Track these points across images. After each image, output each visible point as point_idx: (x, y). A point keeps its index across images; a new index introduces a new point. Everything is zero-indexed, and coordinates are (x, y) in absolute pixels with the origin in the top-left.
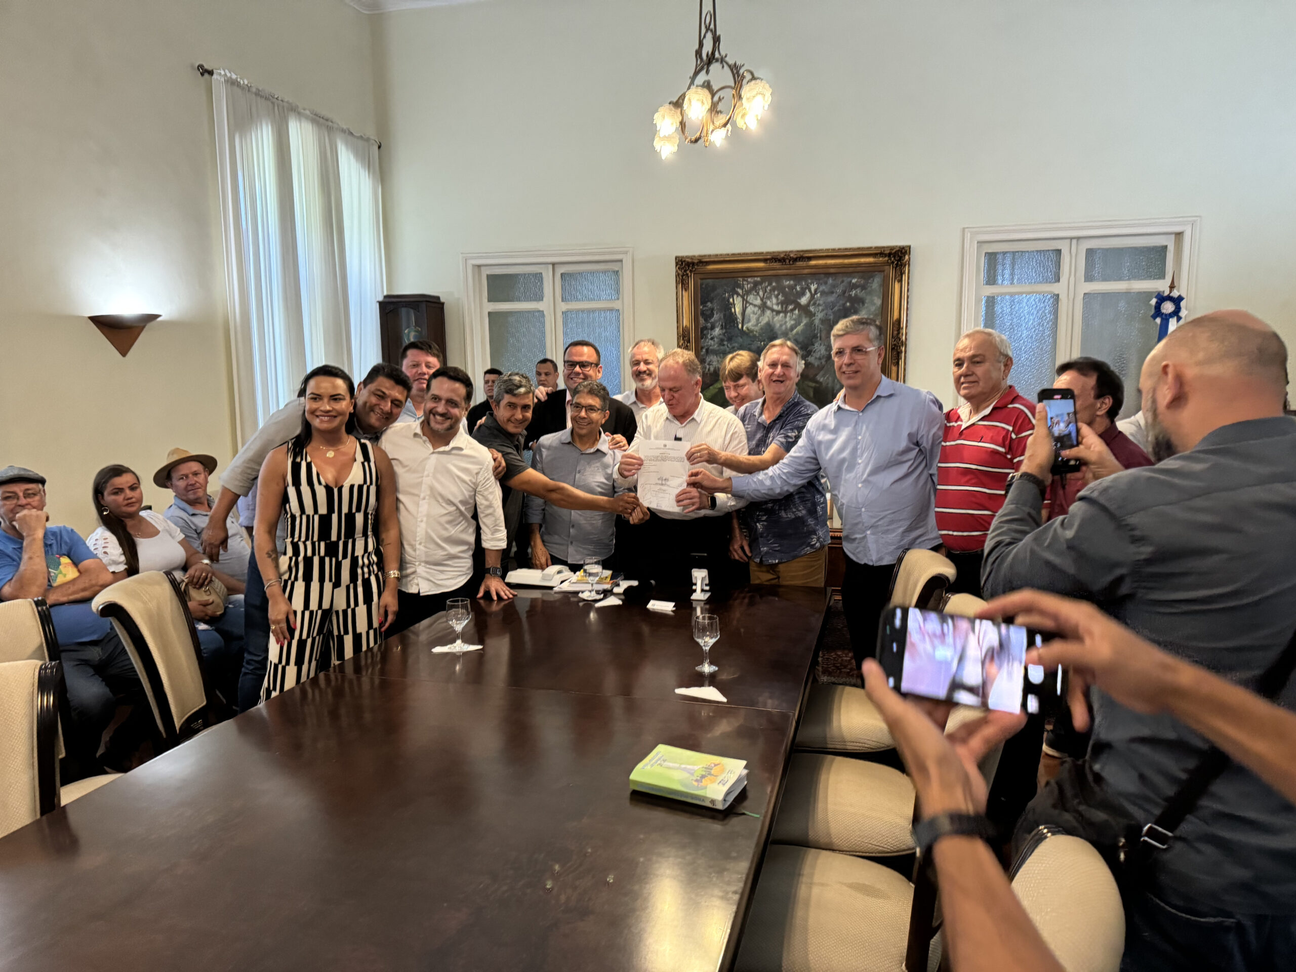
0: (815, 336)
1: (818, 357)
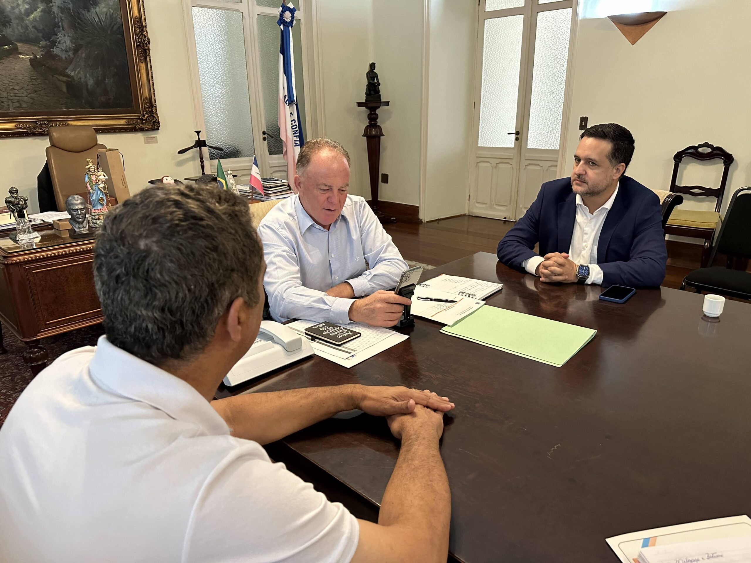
0: (56, 25)
1: (64, 49)
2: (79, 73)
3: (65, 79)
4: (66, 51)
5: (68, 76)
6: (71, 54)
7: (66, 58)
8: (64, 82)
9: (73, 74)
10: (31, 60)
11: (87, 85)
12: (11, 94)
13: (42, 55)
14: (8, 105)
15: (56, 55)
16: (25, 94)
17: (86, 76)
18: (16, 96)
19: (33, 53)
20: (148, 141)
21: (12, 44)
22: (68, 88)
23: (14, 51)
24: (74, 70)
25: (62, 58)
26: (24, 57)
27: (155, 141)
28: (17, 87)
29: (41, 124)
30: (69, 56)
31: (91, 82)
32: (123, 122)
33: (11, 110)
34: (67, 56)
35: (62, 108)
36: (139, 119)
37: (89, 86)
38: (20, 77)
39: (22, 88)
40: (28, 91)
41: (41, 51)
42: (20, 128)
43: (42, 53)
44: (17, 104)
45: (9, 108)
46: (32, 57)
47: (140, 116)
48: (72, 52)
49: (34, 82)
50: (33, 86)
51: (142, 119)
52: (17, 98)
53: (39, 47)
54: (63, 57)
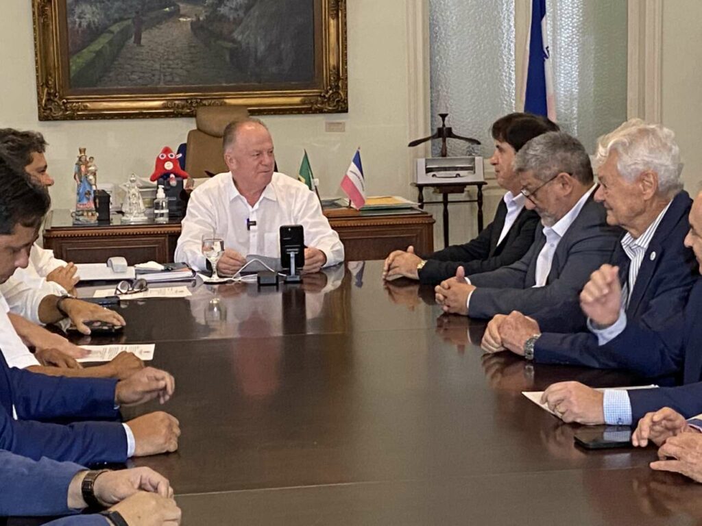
1: (234, 7)
2: (248, 36)
3: (230, 45)
4: (236, 10)
5: (234, 41)
6: (241, 13)
7: (234, 19)
8: (227, 48)
9: (240, 38)
10: (192, 23)
11: (256, 52)
12: (165, 66)
13: (206, 16)
14: (160, 79)
15: (223, 16)
16: (180, 65)
17: (256, 41)
18: (169, 68)
19: (196, 15)
20: (331, 127)
21: (174, 5)
22: (232, 56)
23: (176, 14)
24: (242, 33)
25: (229, 19)
26: (185, 20)
27: (340, 127)
28: (172, 57)
29: (191, 103)
30: (238, 15)
31: (262, 48)
32: (297, 100)
33: (162, 85)
34: (236, 16)
35: (221, 83)
36: (320, 96)
37: (259, 54)
38: (178, 45)
39: (177, 58)
40: (184, 62)
41: (206, 12)
42: (169, 108)
43: (206, 14)
44: (169, 78)
45: (159, 83)
46: (194, 19)
47: (321, 93)
48: (242, 11)
49: (193, 50)
50: (190, 55)
51: (324, 96)
52: (170, 70)
53: (205, 7)
54: (231, 17)
